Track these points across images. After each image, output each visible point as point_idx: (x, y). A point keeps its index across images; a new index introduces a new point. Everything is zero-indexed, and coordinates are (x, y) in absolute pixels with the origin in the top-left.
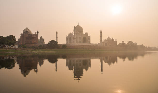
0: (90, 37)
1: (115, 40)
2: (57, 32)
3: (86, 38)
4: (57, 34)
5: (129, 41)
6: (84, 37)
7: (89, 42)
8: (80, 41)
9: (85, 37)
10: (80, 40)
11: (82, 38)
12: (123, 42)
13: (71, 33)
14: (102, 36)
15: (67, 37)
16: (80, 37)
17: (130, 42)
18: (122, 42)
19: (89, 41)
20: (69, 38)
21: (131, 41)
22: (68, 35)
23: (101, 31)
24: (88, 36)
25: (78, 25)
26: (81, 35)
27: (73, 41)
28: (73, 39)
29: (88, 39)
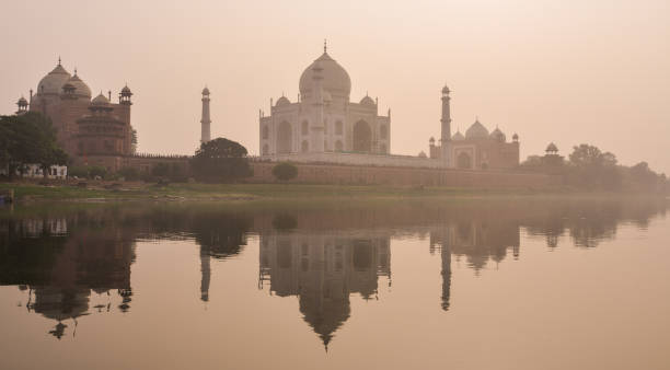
0: (388, 120)
1: (509, 140)
2: (206, 92)
3: (368, 128)
4: (206, 102)
5: (578, 145)
6: (359, 119)
7: (385, 148)
8: (339, 143)
9: (366, 121)
10: (340, 137)
11: (349, 125)
12: (552, 148)
13: (283, 101)
14: (451, 117)
15: (262, 120)
16: (339, 123)
17: (584, 147)
19: (381, 142)
20: (278, 122)
21: (590, 144)
22: (272, 108)
23: (446, 91)
24: (379, 114)
25: (321, 53)
26: (345, 110)
27: (305, 144)
28: (305, 132)
29: (378, 130)
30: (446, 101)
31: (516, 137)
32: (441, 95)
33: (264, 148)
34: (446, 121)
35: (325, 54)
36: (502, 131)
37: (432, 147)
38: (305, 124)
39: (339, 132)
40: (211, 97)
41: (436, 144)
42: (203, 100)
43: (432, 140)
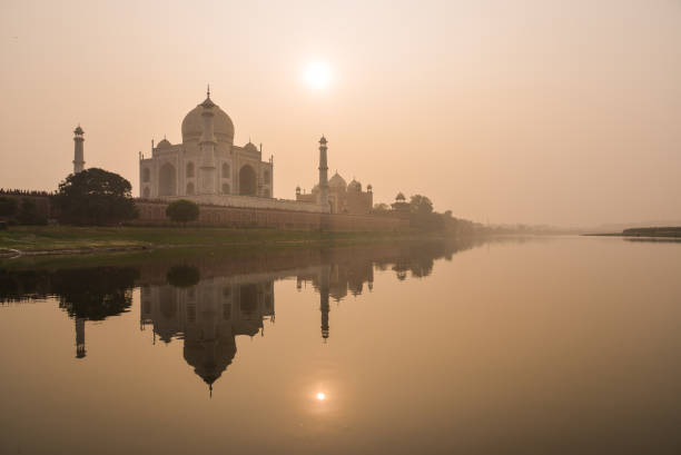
0: (270, 165)
1: (364, 189)
2: (79, 131)
3: (252, 172)
4: (79, 141)
6: (244, 163)
8: (226, 187)
9: (252, 165)
10: (226, 180)
11: (235, 169)
12: (400, 197)
13: (165, 144)
15: (143, 162)
17: (418, 197)
18: (396, 196)
19: (267, 186)
20: (162, 162)
21: (422, 195)
22: (154, 150)
23: (323, 141)
24: (263, 160)
26: (231, 152)
28: (190, 174)
29: (262, 176)
30: (323, 150)
31: (369, 187)
32: (319, 145)
33: (145, 190)
34: (323, 168)
35: (208, 99)
36: (357, 180)
37: (298, 195)
38: (190, 166)
39: (226, 175)
40: (84, 136)
41: (302, 192)
42: (76, 139)
43: (298, 189)
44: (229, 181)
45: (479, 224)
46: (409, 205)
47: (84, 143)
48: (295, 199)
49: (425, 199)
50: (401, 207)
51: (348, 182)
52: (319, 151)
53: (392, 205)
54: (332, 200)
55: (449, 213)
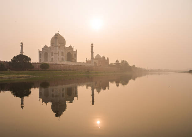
0: (76, 52)
1: (106, 59)
2: (22, 44)
3: (71, 54)
6: (68, 52)
7: (75, 61)
8: (63, 59)
9: (70, 52)
10: (62, 57)
11: (65, 53)
12: (117, 61)
13: (46, 46)
14: (94, 52)
15: (39, 52)
16: (62, 53)
17: (123, 61)
19: (75, 58)
20: (44, 52)
22: (42, 48)
23: (92, 44)
24: (74, 51)
25: (57, 33)
26: (64, 49)
27: (52, 59)
28: (52, 55)
29: (74, 55)
30: (92, 47)
31: (108, 58)
32: (91, 46)
33: (40, 60)
34: (92, 53)
35: (58, 33)
36: (104, 56)
38: (52, 53)
39: (63, 55)
40: (23, 45)
41: (88, 60)
42: (21, 46)
43: (86, 59)
44: (64, 57)
45: (145, 69)
46: (120, 63)
47: (23, 47)
48: (85, 62)
49: (126, 61)
50: (117, 64)
51: (101, 57)
52: (91, 48)
53: (115, 63)
54: (96, 62)
55: (134, 66)
